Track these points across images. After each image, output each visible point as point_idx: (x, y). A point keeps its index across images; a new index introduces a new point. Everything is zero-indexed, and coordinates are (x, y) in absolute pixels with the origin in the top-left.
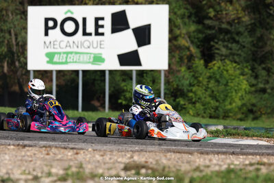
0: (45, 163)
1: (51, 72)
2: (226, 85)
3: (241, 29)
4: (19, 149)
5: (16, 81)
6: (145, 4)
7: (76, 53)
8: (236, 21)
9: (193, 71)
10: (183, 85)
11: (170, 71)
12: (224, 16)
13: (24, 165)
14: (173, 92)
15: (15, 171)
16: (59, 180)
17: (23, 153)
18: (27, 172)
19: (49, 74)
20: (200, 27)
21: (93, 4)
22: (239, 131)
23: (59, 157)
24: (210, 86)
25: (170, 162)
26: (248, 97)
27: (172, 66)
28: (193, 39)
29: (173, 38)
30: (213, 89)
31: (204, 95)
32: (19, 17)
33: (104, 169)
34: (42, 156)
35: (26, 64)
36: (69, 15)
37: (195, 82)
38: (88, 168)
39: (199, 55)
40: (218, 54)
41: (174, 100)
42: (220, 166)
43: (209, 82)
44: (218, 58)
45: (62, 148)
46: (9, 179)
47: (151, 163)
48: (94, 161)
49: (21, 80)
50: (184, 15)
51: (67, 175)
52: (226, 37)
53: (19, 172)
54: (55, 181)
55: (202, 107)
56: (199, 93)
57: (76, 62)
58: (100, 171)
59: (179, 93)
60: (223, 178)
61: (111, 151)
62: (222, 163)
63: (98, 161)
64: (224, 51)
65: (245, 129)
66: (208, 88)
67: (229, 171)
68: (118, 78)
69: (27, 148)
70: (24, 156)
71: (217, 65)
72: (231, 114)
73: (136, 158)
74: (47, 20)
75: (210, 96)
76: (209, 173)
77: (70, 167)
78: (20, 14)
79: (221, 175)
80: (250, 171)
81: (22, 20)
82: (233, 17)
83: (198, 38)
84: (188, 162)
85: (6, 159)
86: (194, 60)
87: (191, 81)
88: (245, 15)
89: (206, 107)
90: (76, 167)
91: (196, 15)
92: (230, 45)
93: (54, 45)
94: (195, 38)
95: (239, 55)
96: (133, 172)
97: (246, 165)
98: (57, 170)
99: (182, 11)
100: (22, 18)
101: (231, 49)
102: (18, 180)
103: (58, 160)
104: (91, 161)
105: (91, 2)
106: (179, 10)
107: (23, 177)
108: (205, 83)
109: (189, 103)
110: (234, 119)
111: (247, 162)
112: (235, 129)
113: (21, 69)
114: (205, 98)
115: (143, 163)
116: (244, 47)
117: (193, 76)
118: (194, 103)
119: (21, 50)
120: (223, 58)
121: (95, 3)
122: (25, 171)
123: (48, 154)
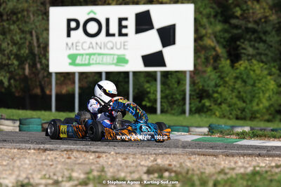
0: (66, 167)
1: (73, 74)
2: (254, 85)
3: (269, 28)
4: (39, 153)
5: (38, 83)
6: (170, 3)
7: (99, 54)
8: (263, 20)
9: (219, 72)
10: (208, 86)
11: (196, 72)
12: (251, 14)
13: (44, 169)
14: (198, 94)
15: (34, 176)
16: (80, 184)
17: (44, 157)
18: (47, 176)
19: (71, 76)
20: (226, 26)
21: (117, 4)
22: (266, 133)
23: (81, 160)
24: (237, 86)
25: (194, 165)
26: (276, 97)
27: (197, 66)
28: (219, 39)
29: (198, 38)
30: (240, 89)
31: (231, 96)
32: (40, 17)
33: (126, 173)
34: (63, 160)
35: (48, 66)
36: (92, 16)
37: (221, 83)
38: (110, 172)
39: (225, 55)
40: (245, 54)
41: (200, 102)
42: (246, 168)
43: (235, 82)
44: (244, 57)
45: (83, 151)
46: (29, 184)
47: (175, 166)
48: (116, 165)
49: (43, 83)
50: (210, 14)
51: (88, 179)
52: (253, 37)
53: (39, 176)
54: (76, 185)
55: (228, 109)
56: (225, 93)
57: (99, 64)
58: (123, 175)
59: (204, 94)
60: (247, 180)
61: (134, 154)
62: (247, 166)
63: (121, 165)
64: (251, 51)
65: (272, 130)
66: (234, 88)
67: (255, 173)
68: (142, 79)
69: (48, 152)
70: (45, 160)
71: (244, 65)
72: (258, 115)
73: (159, 161)
74: (69, 21)
75: (237, 97)
76: (234, 176)
77: (92, 171)
78: (42, 15)
79: (247, 177)
80: (276, 173)
81: (44, 21)
82: (259, 16)
83: (224, 38)
84: (213, 165)
85: (26, 164)
86: (220, 60)
87: (218, 82)
88: (273, 13)
89: (232, 107)
90: (98, 171)
91: (223, 14)
92: (256, 45)
93: (76, 46)
94: (221, 38)
95: (266, 55)
96: (156, 175)
97: (272, 167)
98: (78, 175)
99: (208, 10)
100: (43, 19)
101: (258, 49)
102: (39, 184)
103: (79, 164)
104: (114, 164)
105: (115, 2)
106: (204, 9)
107: (43, 181)
108: (231, 83)
109: (215, 104)
110: (261, 120)
111: (273, 164)
112: (261, 130)
113: (42, 72)
114: (232, 99)
115: (166, 166)
116: (271, 46)
117: (219, 76)
118: (220, 104)
119: (42, 52)
120: (250, 58)
121: (119, 2)
122: (45, 175)
123: (69, 158)
